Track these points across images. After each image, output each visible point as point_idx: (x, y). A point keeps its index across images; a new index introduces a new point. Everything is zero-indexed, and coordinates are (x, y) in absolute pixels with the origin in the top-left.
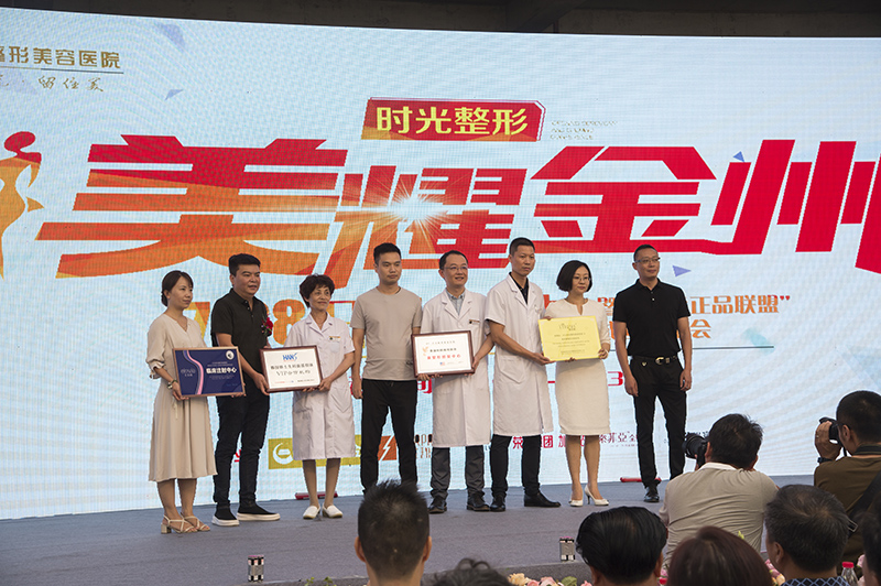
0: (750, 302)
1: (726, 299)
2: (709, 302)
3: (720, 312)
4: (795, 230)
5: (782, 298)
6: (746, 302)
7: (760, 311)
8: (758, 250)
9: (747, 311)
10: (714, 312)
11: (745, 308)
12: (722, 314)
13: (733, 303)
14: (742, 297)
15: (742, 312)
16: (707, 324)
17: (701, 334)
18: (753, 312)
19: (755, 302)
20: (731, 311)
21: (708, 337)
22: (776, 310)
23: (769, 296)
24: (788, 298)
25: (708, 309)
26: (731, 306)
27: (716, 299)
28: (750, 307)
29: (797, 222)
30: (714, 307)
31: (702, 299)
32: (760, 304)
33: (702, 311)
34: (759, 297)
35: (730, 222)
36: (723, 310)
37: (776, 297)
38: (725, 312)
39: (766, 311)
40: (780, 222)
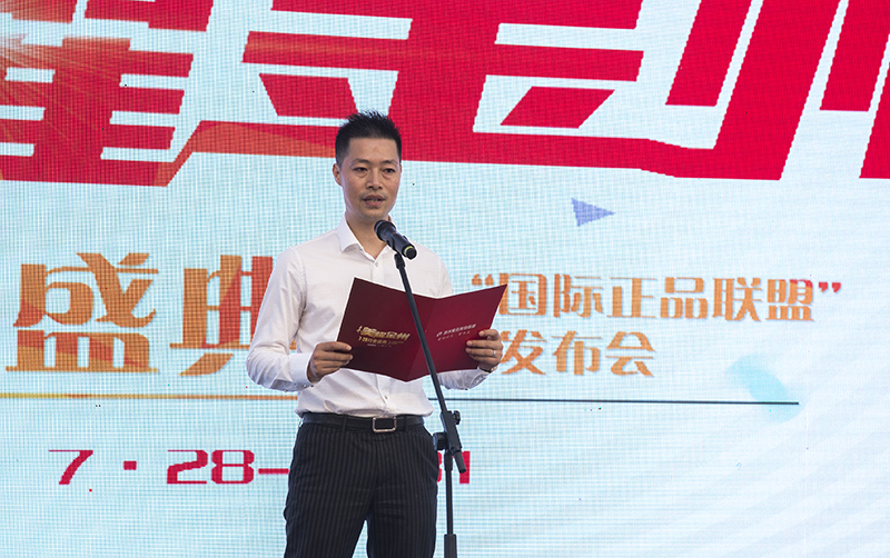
0: (749, 293)
1: (691, 285)
2: (654, 289)
3: (678, 315)
4: (858, 126)
5: (823, 286)
6: (739, 295)
7: (772, 316)
8: (771, 169)
9: (741, 316)
10: (664, 313)
11: (737, 306)
12: (684, 320)
13: (709, 294)
14: (730, 282)
15: (729, 317)
16: (645, 342)
17: (631, 366)
18: (755, 317)
19: (761, 295)
20: (703, 315)
21: (646, 372)
22: (808, 316)
23: (794, 282)
24: (837, 287)
25: (650, 307)
26: (704, 304)
27: (670, 284)
28: (748, 306)
29: (865, 107)
30: (665, 302)
31: (637, 283)
32: (771, 298)
33: (636, 311)
34: (771, 282)
35: (711, 100)
36: (685, 310)
37: (809, 284)
38: (690, 315)
39: (784, 316)
40: (829, 103)
